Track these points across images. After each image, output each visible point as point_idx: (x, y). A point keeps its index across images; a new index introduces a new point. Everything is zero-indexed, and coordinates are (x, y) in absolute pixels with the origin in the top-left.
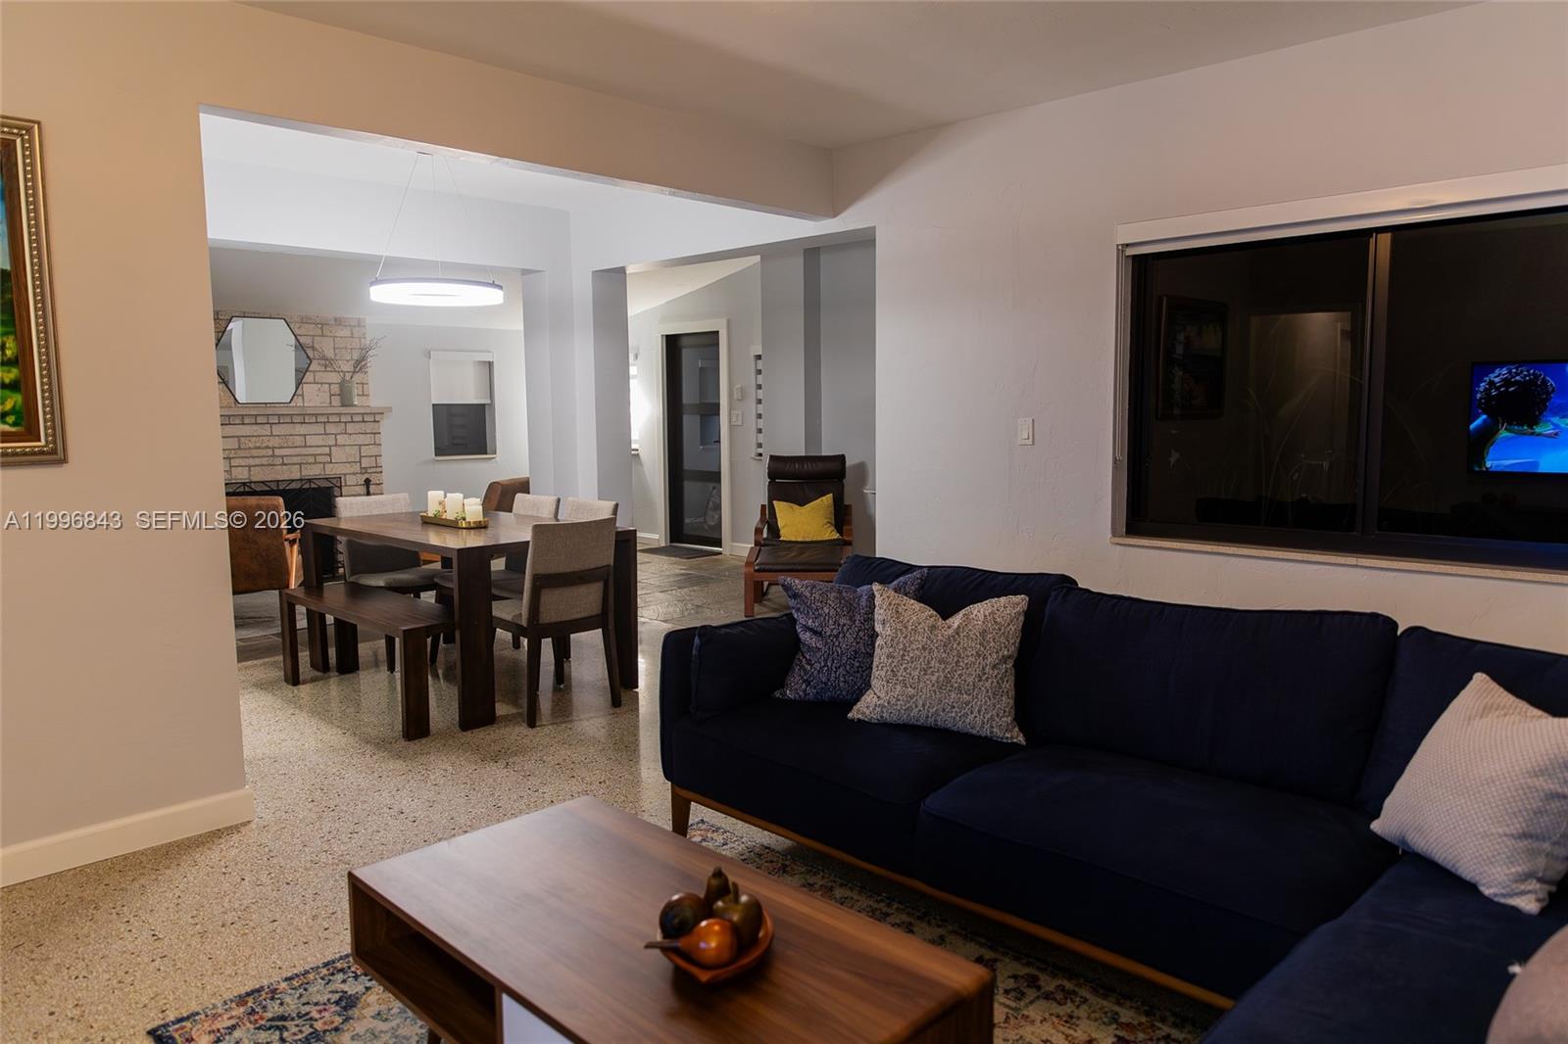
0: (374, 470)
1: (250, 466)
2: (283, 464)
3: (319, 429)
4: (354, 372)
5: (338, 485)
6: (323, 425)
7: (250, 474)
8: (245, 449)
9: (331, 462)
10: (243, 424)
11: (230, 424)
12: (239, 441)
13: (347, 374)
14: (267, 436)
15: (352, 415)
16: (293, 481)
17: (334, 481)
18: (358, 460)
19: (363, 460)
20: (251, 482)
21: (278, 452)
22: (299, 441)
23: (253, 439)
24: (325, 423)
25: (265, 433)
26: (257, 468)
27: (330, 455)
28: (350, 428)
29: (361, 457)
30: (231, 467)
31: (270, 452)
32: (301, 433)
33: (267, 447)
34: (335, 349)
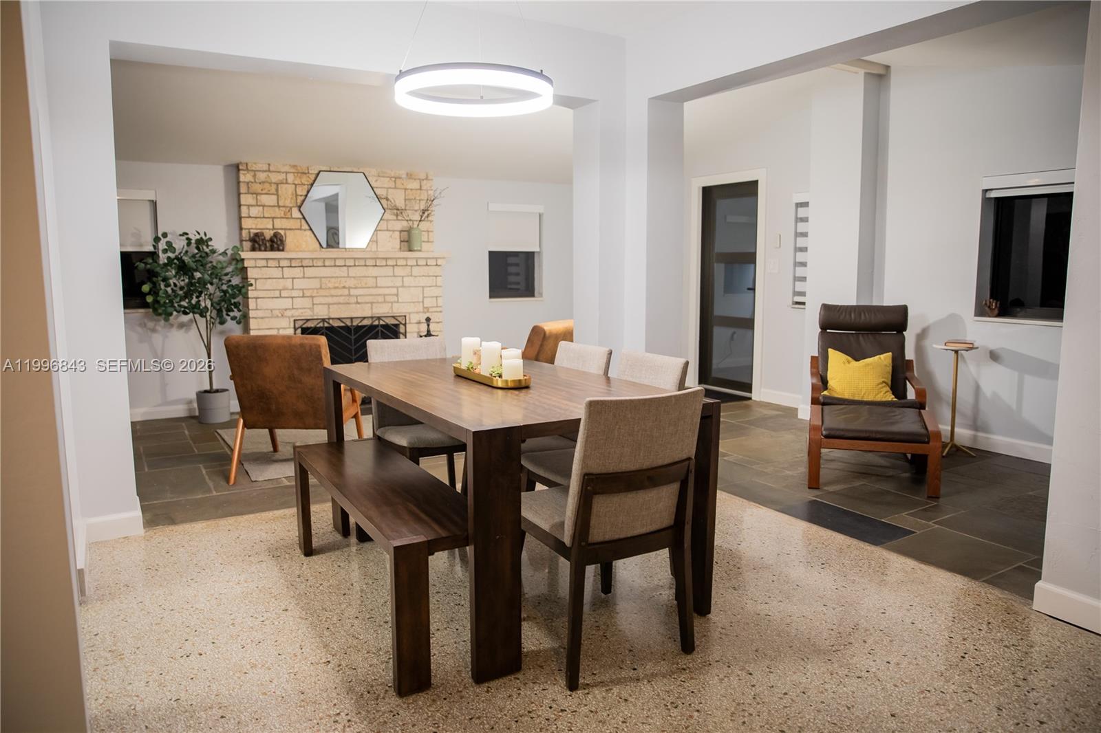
0: (434, 309)
1: (329, 304)
2: (358, 303)
3: (389, 271)
4: (420, 221)
5: (403, 322)
6: (392, 267)
7: (329, 312)
8: (326, 289)
9: (398, 302)
10: (324, 266)
11: (313, 266)
12: (321, 281)
13: (415, 222)
14: (344, 277)
15: (417, 259)
16: (364, 318)
17: (400, 319)
18: (421, 300)
19: (426, 300)
20: (329, 319)
21: (353, 292)
22: (371, 282)
23: (333, 280)
24: (393, 266)
25: (343, 275)
26: (335, 306)
27: (397, 295)
28: (416, 271)
29: (424, 297)
30: (313, 304)
31: (346, 292)
32: (373, 275)
33: (344, 287)
34: (405, 200)
